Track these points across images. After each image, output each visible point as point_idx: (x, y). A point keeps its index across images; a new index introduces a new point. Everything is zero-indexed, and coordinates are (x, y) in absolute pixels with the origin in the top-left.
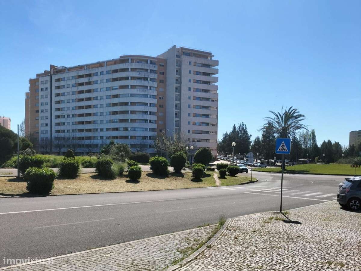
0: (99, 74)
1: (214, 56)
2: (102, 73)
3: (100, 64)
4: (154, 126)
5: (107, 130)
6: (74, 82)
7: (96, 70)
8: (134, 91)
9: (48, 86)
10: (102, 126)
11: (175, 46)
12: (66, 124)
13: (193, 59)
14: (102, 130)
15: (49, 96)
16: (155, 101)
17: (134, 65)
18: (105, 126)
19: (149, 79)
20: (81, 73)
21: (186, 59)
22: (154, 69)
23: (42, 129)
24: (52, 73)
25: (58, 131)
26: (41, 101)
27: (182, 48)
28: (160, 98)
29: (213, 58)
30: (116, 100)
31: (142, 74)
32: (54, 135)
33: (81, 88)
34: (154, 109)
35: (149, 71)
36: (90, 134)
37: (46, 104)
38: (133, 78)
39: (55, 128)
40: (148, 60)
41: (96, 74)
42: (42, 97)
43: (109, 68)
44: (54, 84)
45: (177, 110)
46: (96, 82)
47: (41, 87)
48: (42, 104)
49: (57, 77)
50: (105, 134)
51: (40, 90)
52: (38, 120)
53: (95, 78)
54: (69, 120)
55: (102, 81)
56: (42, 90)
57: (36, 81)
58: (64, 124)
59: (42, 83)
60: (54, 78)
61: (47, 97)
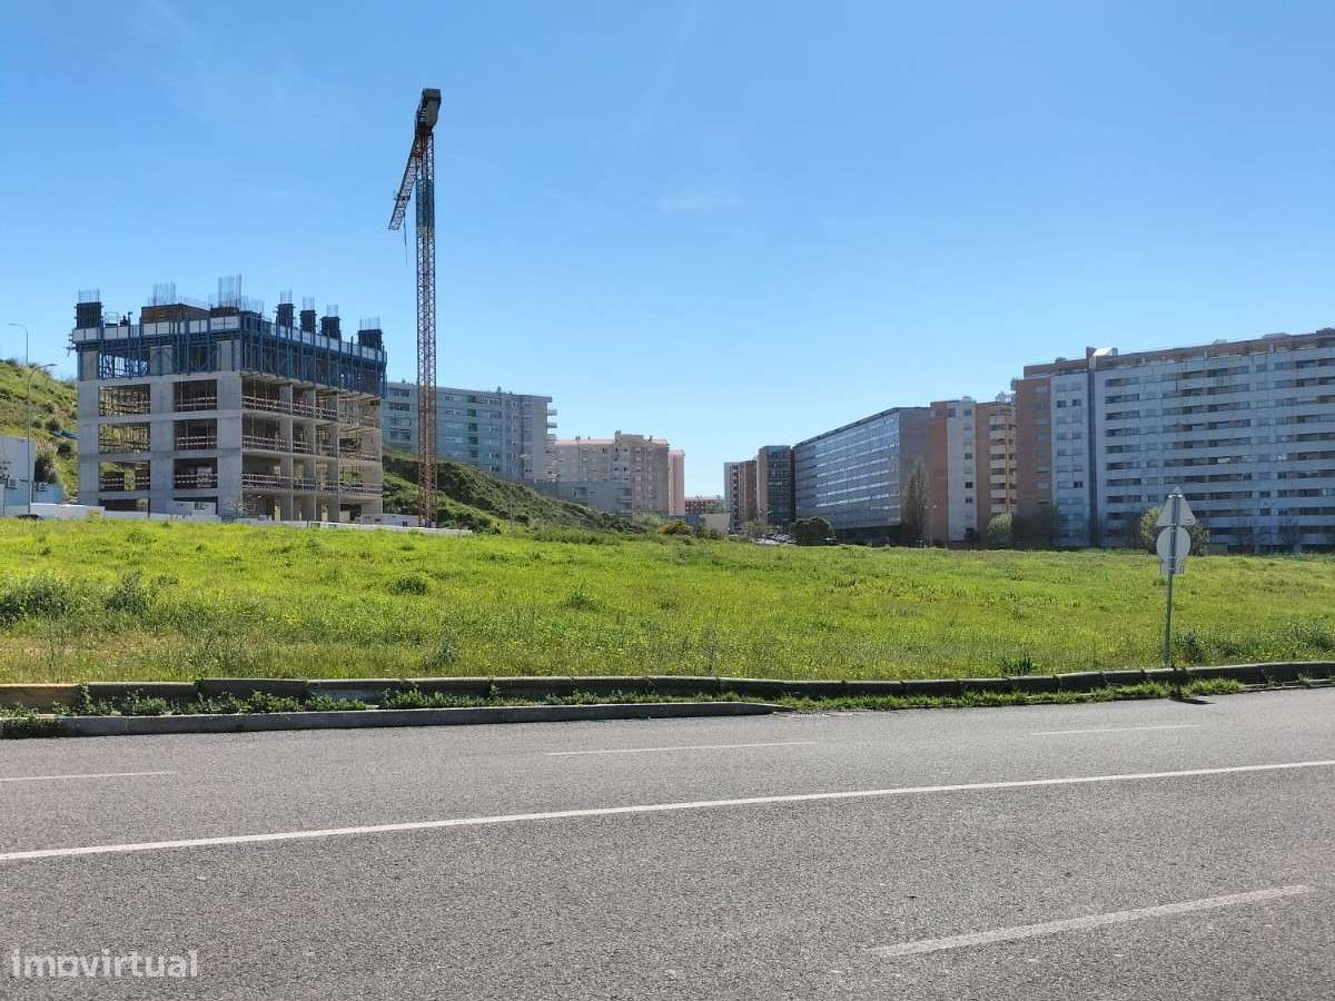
0: (1253, 369)
2: (1262, 368)
3: (1246, 348)
5: (1282, 493)
6: (1170, 386)
7: (1245, 361)
9: (1083, 395)
10: (1263, 486)
12: (1144, 482)
14: (1265, 494)
15: (1085, 420)
18: (1276, 485)
20: (1192, 366)
23: (1062, 493)
24: (1092, 365)
25: (1114, 499)
26: (1056, 429)
30: (1307, 428)
32: (1104, 508)
33: (1191, 401)
36: (1226, 505)
37: (1077, 436)
39: (1103, 492)
41: (1245, 370)
42: (1061, 421)
43: (1286, 356)
44: (1101, 392)
46: (1246, 388)
47: (1055, 397)
48: (1062, 437)
49: (1111, 375)
50: (1276, 503)
51: (1053, 405)
52: (1047, 475)
53: (1239, 379)
54: (1153, 473)
55: (1263, 387)
56: (1060, 404)
57: (1035, 385)
58: (1138, 481)
59: (1061, 389)
60: (1101, 378)
61: (1076, 420)
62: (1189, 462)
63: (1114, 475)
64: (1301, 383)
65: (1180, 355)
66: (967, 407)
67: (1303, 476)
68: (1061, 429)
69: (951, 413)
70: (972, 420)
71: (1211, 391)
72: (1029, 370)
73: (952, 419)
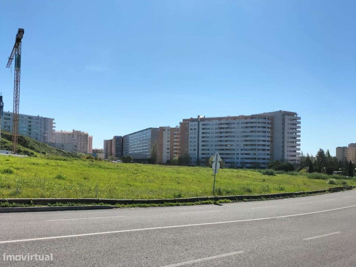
0: (236, 123)
1: (298, 114)
2: (238, 123)
3: (235, 118)
4: (269, 152)
5: (242, 154)
6: (217, 126)
7: (234, 121)
8: (260, 134)
9: (197, 127)
10: (237, 152)
11: (281, 110)
12: (210, 150)
13: (290, 117)
14: (238, 154)
15: (197, 133)
16: (269, 139)
17: (260, 121)
18: (240, 152)
19: (267, 127)
20: (222, 122)
21: (287, 117)
22: (269, 122)
23: (191, 152)
24: (199, 120)
25: (203, 154)
27: (285, 112)
28: (271, 137)
30: (248, 138)
31: (264, 125)
32: (201, 156)
33: (222, 130)
34: (269, 143)
35: (267, 123)
36: (229, 156)
37: (195, 138)
38: (259, 127)
39: (201, 152)
41: (234, 123)
42: (191, 134)
43: (244, 121)
44: (201, 127)
45: (282, 144)
46: (234, 128)
47: (190, 127)
48: (191, 138)
49: (204, 123)
50: (240, 156)
51: (190, 129)
52: (187, 147)
53: (233, 126)
54: (212, 148)
55: (238, 128)
56: (191, 129)
57: (185, 124)
58: (209, 150)
59: (191, 125)
60: (201, 123)
61: (195, 133)
62: (221, 145)
63: (203, 148)
64: (247, 127)
65: (220, 119)
66: (168, 129)
67: (246, 150)
68: (191, 136)
69: (164, 130)
70: (169, 132)
71: (226, 128)
72: (184, 120)
73: (164, 131)
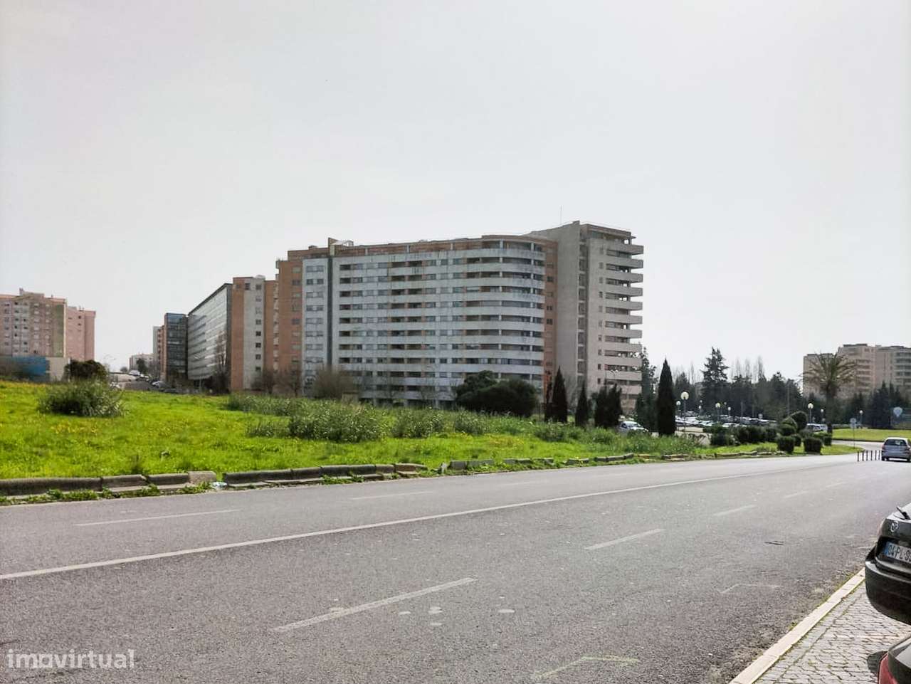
0: (439, 263)
1: (634, 238)
2: (445, 262)
3: (437, 247)
5: (455, 361)
6: (384, 272)
7: (434, 256)
8: (510, 296)
9: (324, 275)
10: (443, 355)
11: (579, 222)
12: (364, 347)
13: (606, 244)
14: (444, 361)
15: (326, 296)
16: (540, 314)
17: (510, 253)
18: (450, 354)
19: (532, 276)
20: (399, 258)
21: (595, 244)
22: (541, 259)
23: (307, 354)
24: (332, 253)
25: (344, 360)
26: (307, 302)
27: (589, 226)
28: (548, 307)
29: (634, 242)
30: (473, 311)
31: (524, 268)
32: (337, 367)
33: (398, 285)
34: (540, 328)
35: (532, 262)
36: (418, 368)
37: (320, 309)
38: (506, 274)
39: (337, 354)
40: (530, 244)
41: (433, 263)
42: (309, 295)
43: (461, 254)
44: (338, 274)
45: (581, 331)
46: (433, 277)
47: (306, 276)
48: (309, 309)
49: (346, 261)
50: (450, 368)
51: (304, 282)
52: (299, 339)
53: (430, 270)
54: (371, 340)
55: (444, 276)
56: (310, 282)
57: (293, 264)
58: (360, 347)
59: (309, 269)
60: (337, 263)
61: (320, 296)
62: (396, 333)
63: (345, 340)
64: (471, 275)
65: (392, 249)
66: (259, 283)
67: (469, 347)
68: (310, 302)
69: (247, 287)
70: (261, 294)
71: (412, 278)
72: (291, 253)
73: (248, 291)
